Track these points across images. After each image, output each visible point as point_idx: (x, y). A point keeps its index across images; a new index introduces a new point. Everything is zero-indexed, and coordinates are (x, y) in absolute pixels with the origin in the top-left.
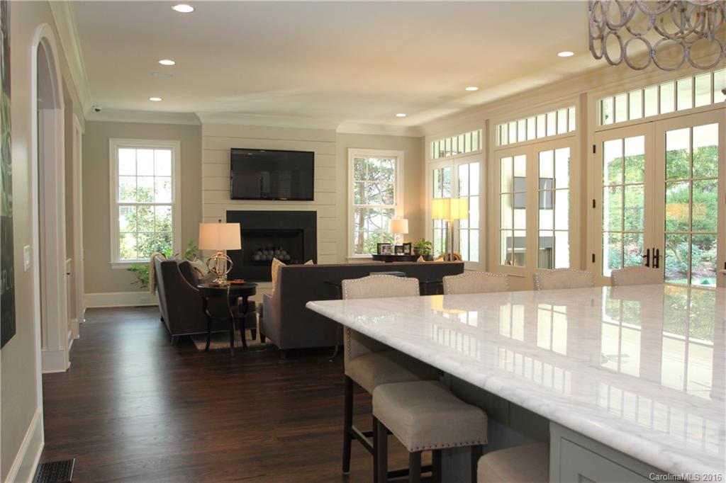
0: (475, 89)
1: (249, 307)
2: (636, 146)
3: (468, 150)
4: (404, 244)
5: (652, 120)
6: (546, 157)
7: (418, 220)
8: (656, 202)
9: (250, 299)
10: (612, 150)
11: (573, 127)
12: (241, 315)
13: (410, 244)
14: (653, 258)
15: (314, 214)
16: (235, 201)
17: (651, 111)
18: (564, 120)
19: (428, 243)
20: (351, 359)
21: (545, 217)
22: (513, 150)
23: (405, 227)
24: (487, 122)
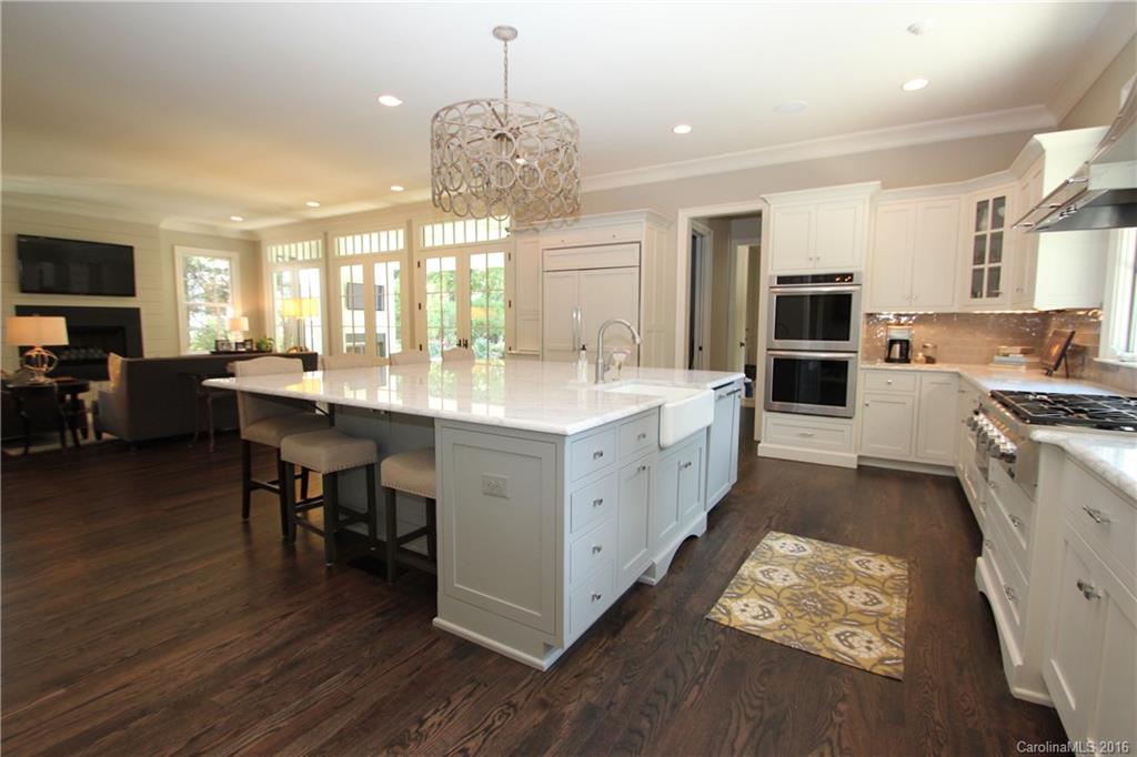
0: (316, 205)
1: (78, 405)
2: (450, 263)
3: (307, 257)
4: (246, 341)
5: (460, 246)
6: (379, 268)
7: (258, 318)
8: (464, 307)
9: (81, 396)
10: (432, 265)
11: (401, 246)
12: (70, 413)
13: (251, 340)
14: (464, 344)
15: (137, 311)
16: (26, 295)
17: (460, 240)
18: (394, 240)
19: (270, 339)
20: (248, 425)
21: (380, 317)
22: (351, 260)
23: (245, 324)
24: (326, 234)
